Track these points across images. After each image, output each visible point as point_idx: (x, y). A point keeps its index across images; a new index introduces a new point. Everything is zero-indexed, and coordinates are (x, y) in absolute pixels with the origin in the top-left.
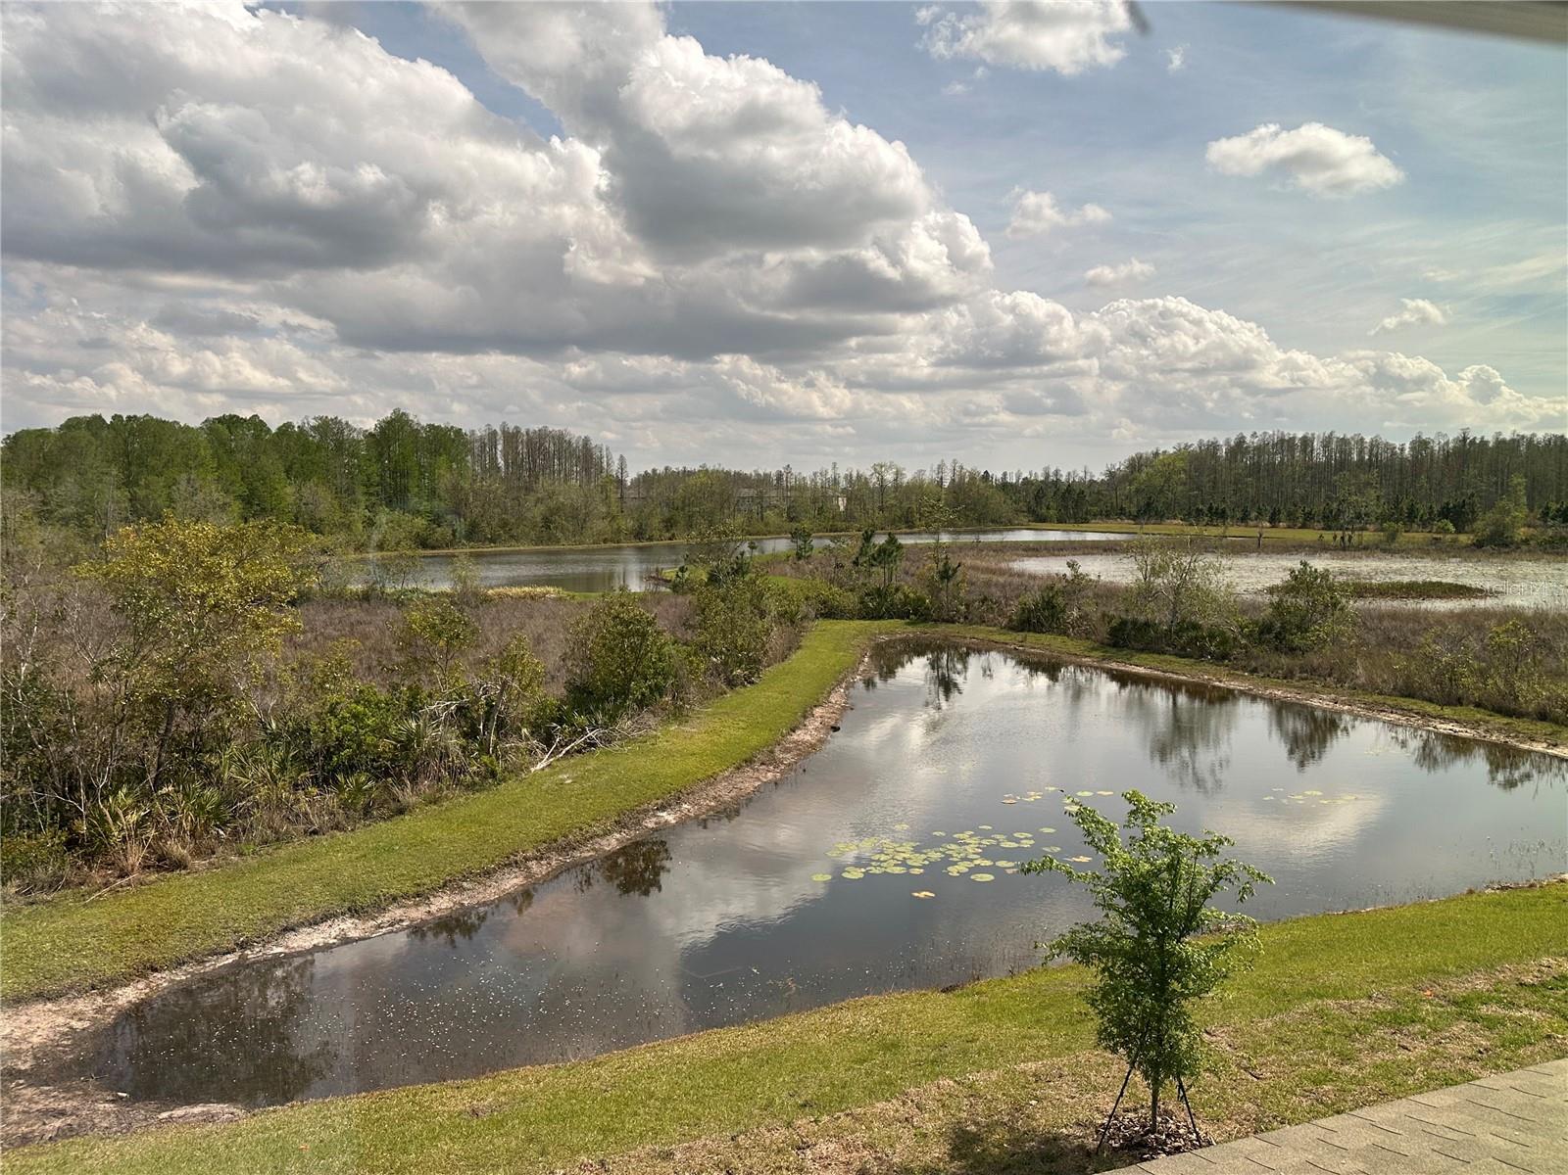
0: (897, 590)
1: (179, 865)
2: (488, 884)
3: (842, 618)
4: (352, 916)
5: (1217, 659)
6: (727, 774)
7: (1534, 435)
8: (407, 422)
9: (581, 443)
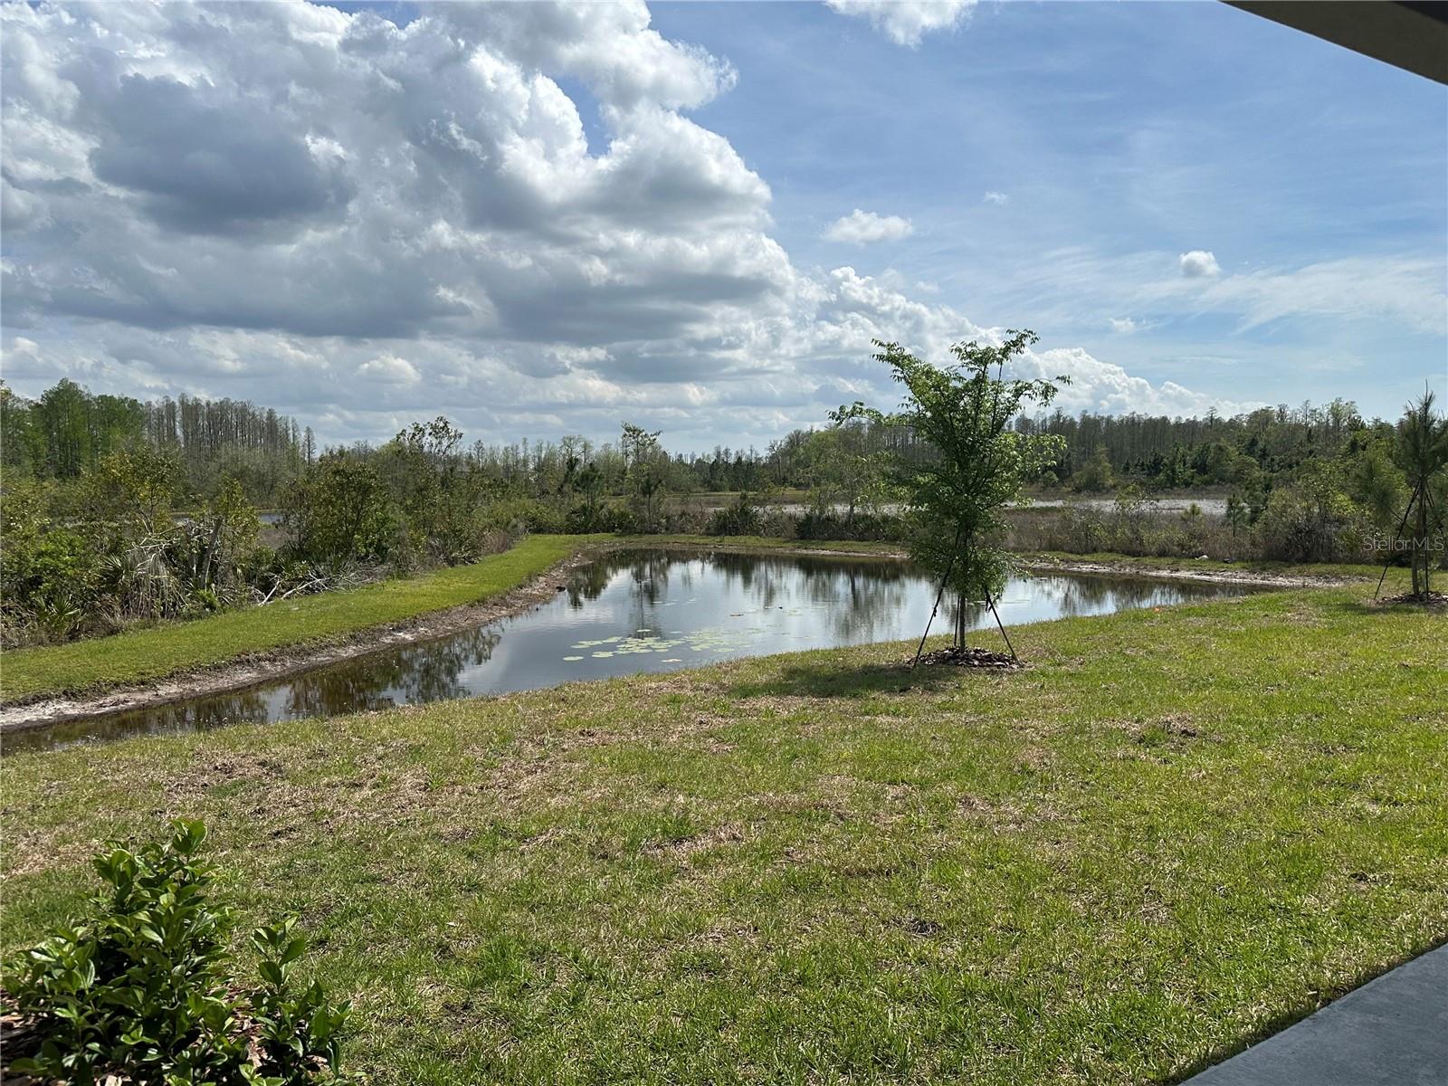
0: (602, 507)
2: (221, 675)
3: (550, 533)
4: (69, 699)
5: (891, 540)
6: (460, 609)
7: (1111, 416)
8: (77, 393)
9: (265, 415)
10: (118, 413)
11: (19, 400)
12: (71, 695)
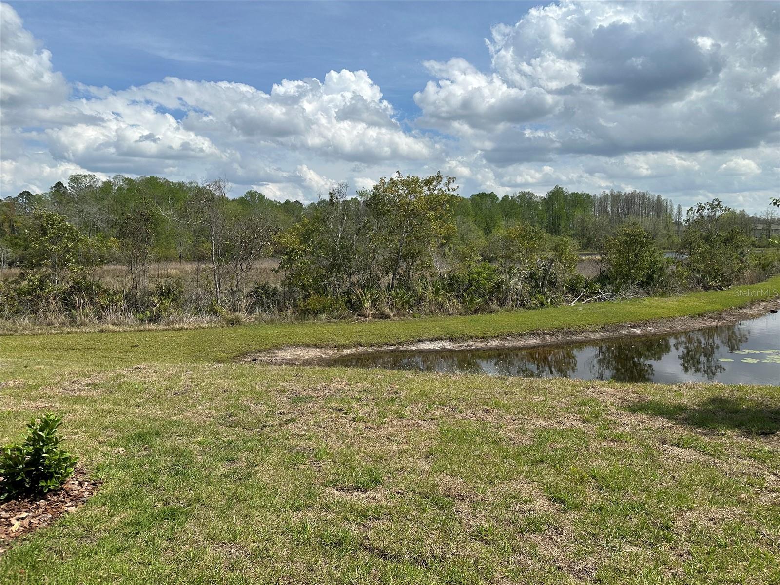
1: (388, 317)
2: (521, 339)
4: (450, 341)
6: (683, 318)
8: (562, 192)
9: (656, 199)
10: (580, 201)
11: (537, 197)
12: (451, 339)
